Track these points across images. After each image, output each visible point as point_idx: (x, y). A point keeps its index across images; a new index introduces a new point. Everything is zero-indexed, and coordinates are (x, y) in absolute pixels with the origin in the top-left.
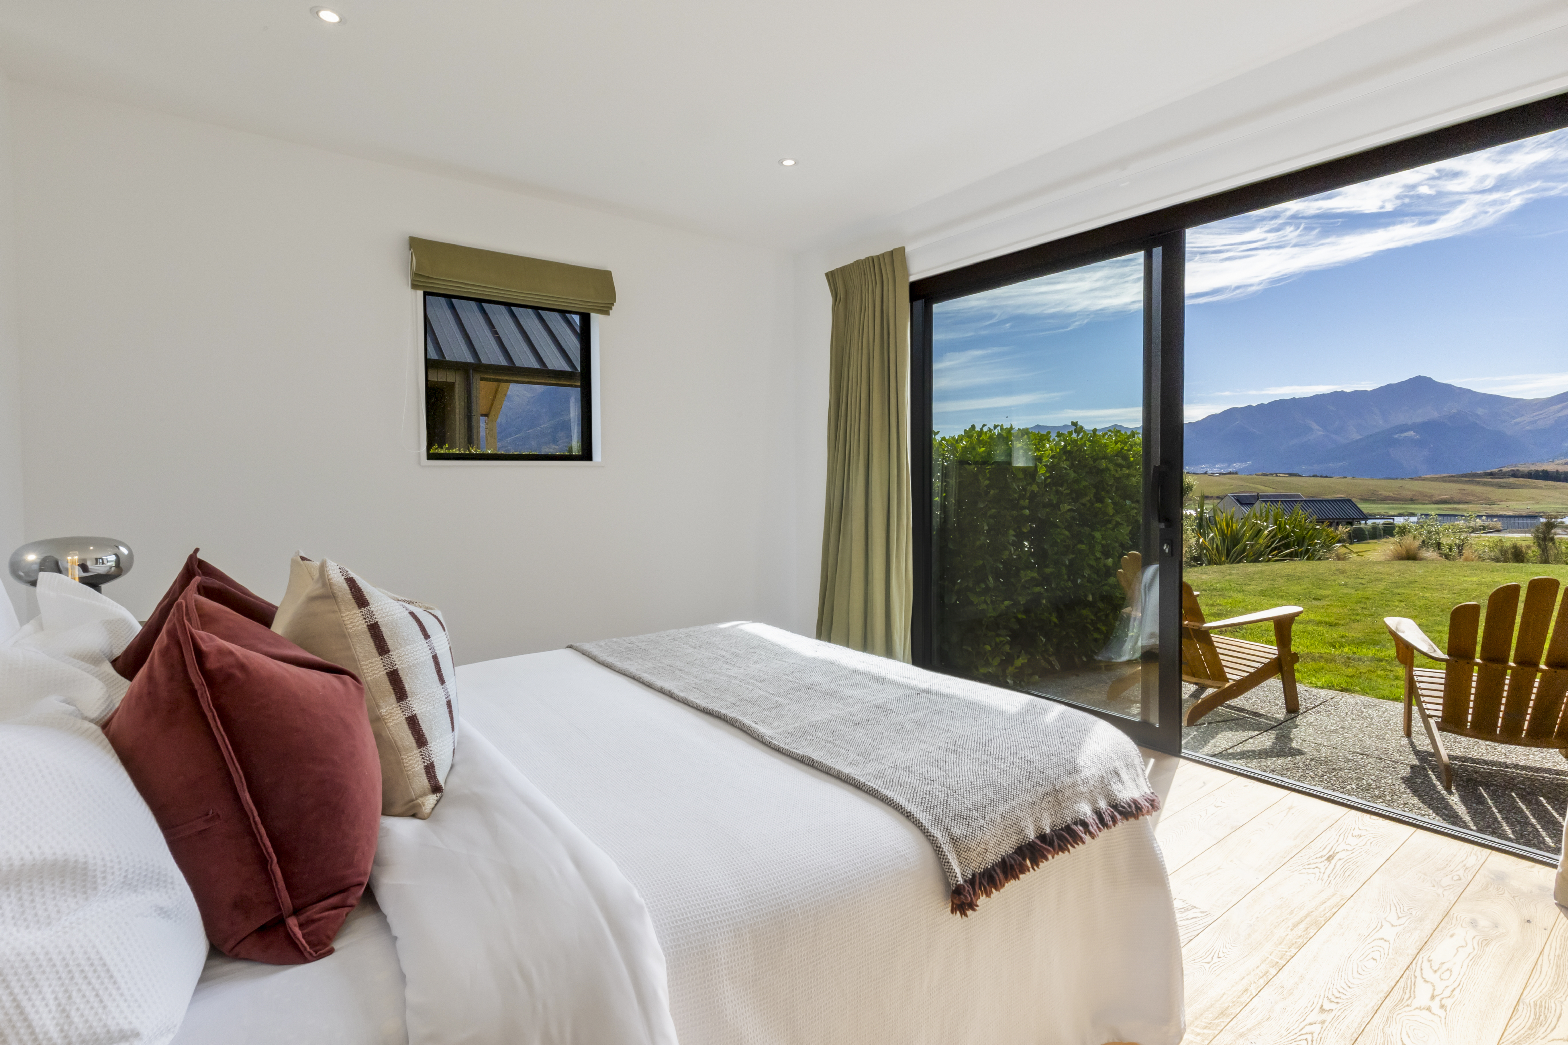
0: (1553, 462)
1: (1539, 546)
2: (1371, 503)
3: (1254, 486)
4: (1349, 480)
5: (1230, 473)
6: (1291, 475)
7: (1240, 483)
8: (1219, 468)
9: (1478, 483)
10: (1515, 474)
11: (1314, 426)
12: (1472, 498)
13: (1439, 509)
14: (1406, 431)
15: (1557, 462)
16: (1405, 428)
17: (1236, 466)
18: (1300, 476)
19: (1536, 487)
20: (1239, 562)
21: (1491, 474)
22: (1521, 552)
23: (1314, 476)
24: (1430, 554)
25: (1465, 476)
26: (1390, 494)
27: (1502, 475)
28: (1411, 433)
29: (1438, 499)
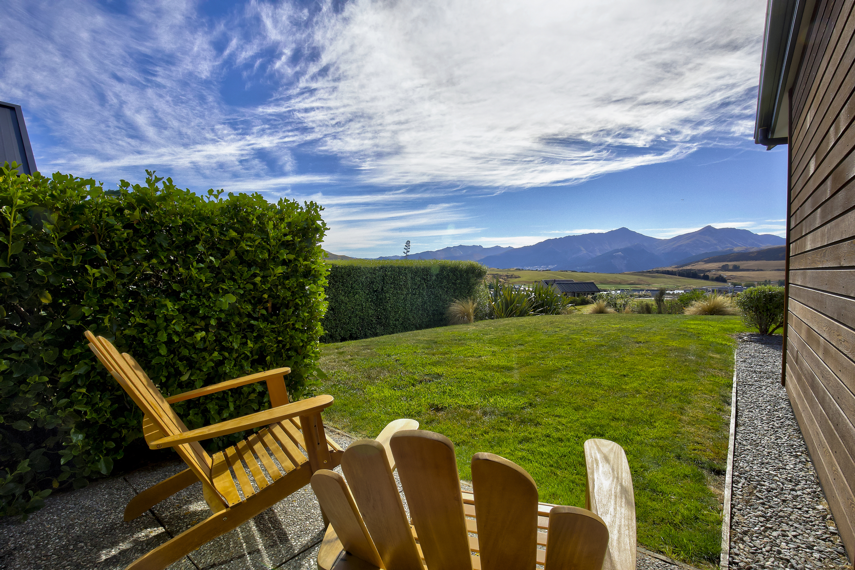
0: (670, 267)
1: (657, 304)
2: (602, 285)
4: (595, 274)
5: (547, 270)
6: (572, 271)
7: (551, 275)
8: (543, 268)
9: (645, 276)
10: (657, 272)
11: (583, 249)
12: (643, 282)
13: (630, 287)
14: (618, 252)
15: (672, 267)
16: (617, 251)
17: (550, 267)
18: (576, 272)
19: (665, 278)
20: (510, 317)
21: (649, 272)
22: (649, 307)
23: (582, 272)
24: (610, 310)
25: (640, 272)
26: (612, 280)
27: (652, 272)
28: (620, 253)
29: (629, 282)
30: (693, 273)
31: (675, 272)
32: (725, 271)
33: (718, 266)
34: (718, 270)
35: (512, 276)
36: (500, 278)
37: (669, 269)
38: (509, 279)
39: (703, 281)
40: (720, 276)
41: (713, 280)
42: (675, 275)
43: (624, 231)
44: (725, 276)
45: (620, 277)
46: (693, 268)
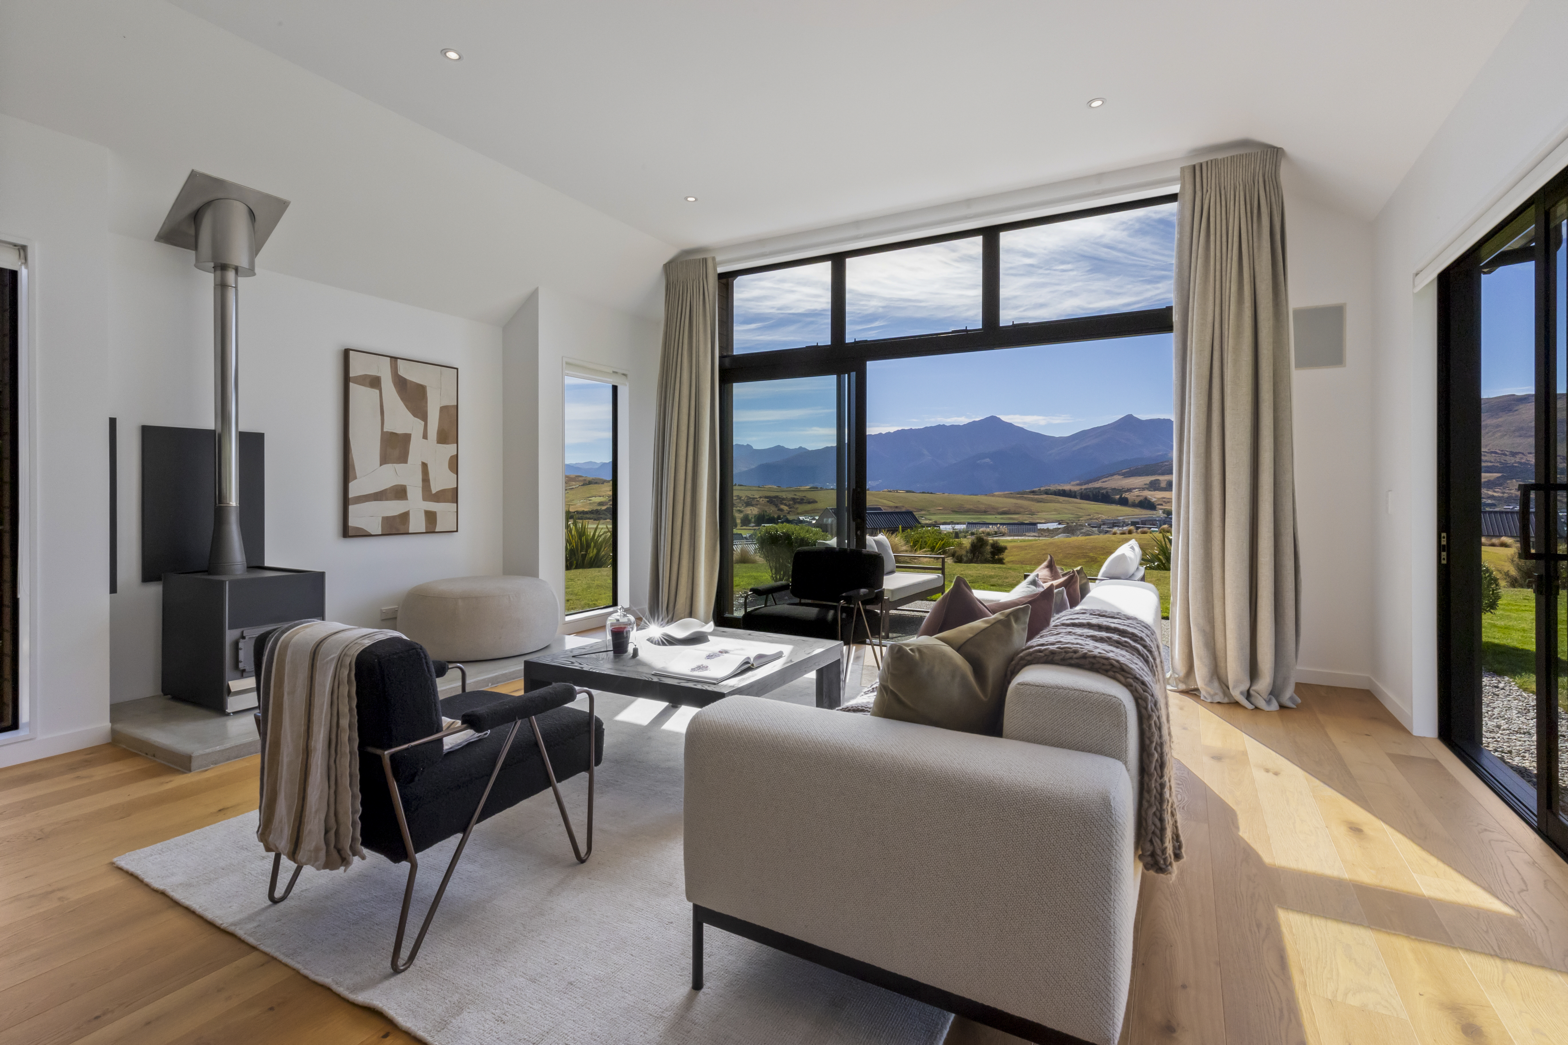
0: (1070, 483)
2: (960, 514)
3: (880, 500)
4: (945, 496)
6: (907, 492)
9: (1026, 499)
10: (1047, 492)
11: (925, 452)
12: (1021, 510)
13: (1002, 518)
14: (985, 458)
15: (1073, 483)
16: (984, 455)
18: (913, 492)
21: (1033, 492)
23: (923, 493)
26: (971, 507)
27: (1040, 493)
28: (987, 460)
29: (1001, 510)
30: (1103, 494)
31: (1075, 492)
32: (1155, 490)
33: (1143, 483)
34: (1143, 489)
35: (802, 500)
36: (782, 504)
37: (1067, 487)
38: (797, 506)
39: (1119, 507)
40: (1146, 499)
41: (1134, 505)
42: (1075, 497)
43: (993, 422)
44: (1154, 500)
45: (984, 500)
46: (1104, 485)
